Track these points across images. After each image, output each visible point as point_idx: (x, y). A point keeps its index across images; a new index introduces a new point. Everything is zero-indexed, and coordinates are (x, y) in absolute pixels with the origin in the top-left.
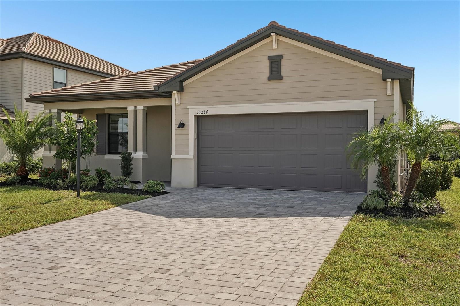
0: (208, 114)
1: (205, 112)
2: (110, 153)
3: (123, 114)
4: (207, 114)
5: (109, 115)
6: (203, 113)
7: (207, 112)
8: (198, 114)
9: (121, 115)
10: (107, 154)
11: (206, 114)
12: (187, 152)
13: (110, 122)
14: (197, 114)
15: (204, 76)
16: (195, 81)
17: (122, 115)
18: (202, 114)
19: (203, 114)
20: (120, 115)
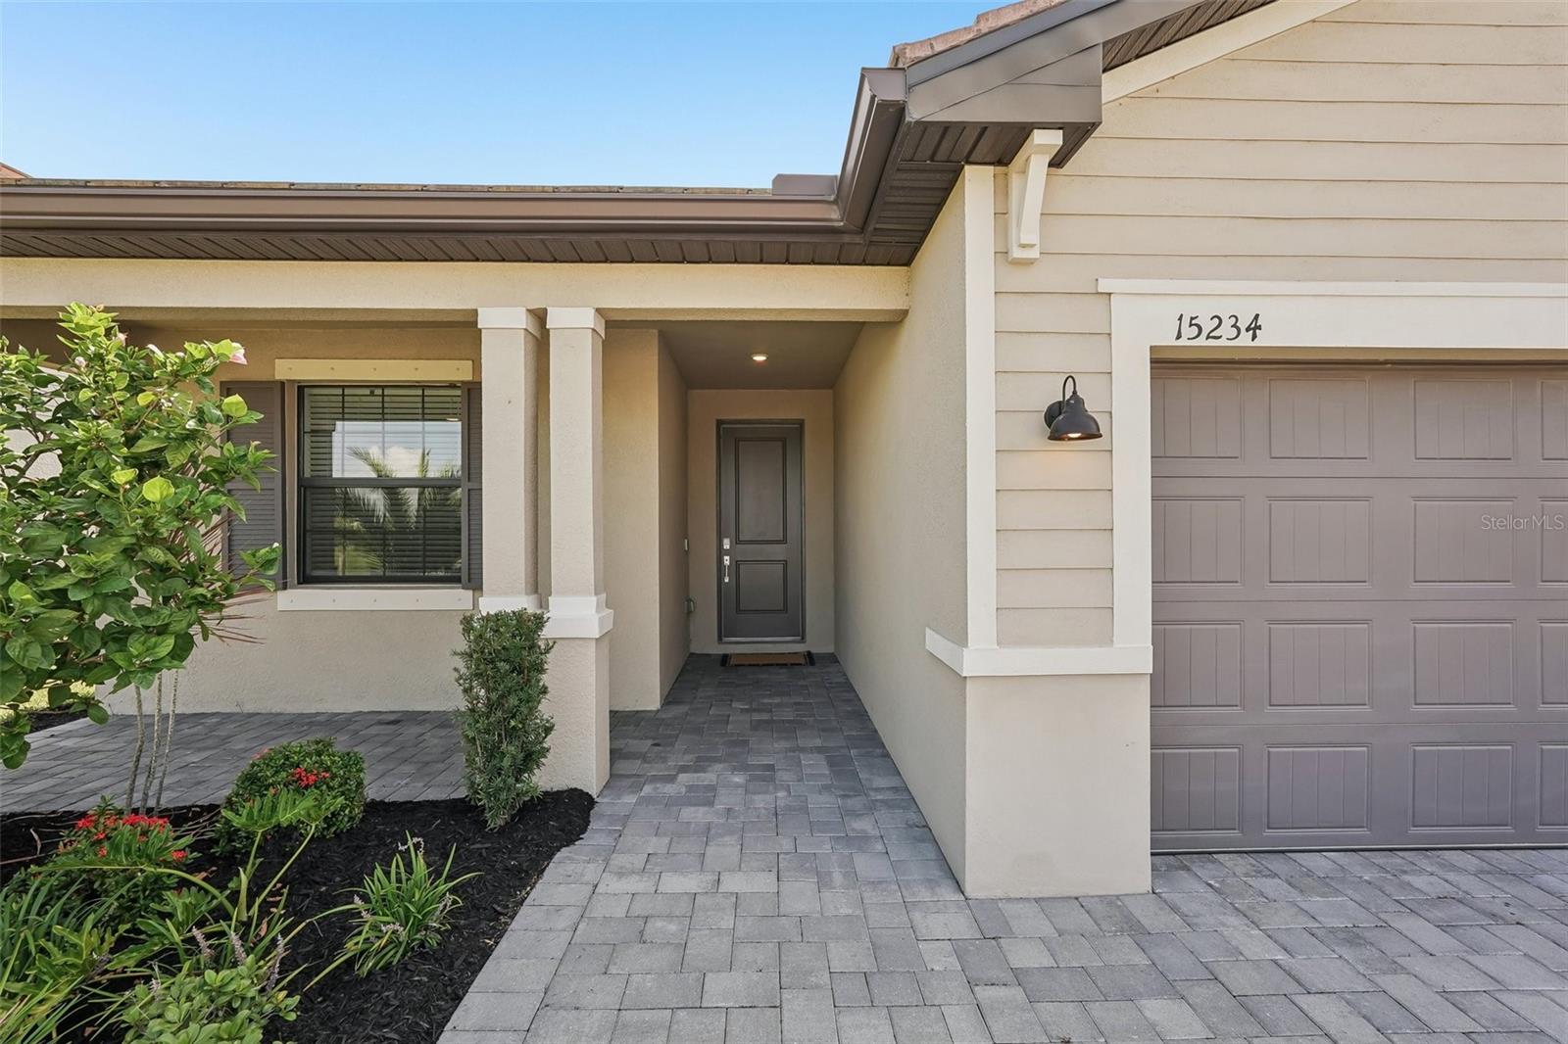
0: (1265, 339)
1: (1243, 326)
2: (305, 580)
3: (383, 387)
4: (1256, 343)
5: (302, 388)
6: (1227, 330)
7: (1254, 328)
8: (1183, 342)
9: (372, 394)
10: (292, 587)
11: (1245, 340)
12: (1100, 622)
13: (308, 428)
14: (1179, 337)
15: (1231, 58)
16: (1157, 88)
17: (378, 392)
18: (1212, 343)
19: (1226, 338)
20: (367, 391)
